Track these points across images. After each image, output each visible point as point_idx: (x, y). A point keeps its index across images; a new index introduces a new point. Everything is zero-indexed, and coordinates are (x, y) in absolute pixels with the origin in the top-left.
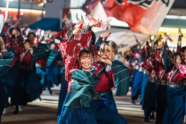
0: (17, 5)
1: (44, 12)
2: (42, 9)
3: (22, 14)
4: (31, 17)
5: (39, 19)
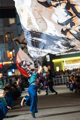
0: (1, 61)
1: (13, 62)
2: (11, 61)
3: (4, 64)
4: (7, 65)
5: (11, 65)
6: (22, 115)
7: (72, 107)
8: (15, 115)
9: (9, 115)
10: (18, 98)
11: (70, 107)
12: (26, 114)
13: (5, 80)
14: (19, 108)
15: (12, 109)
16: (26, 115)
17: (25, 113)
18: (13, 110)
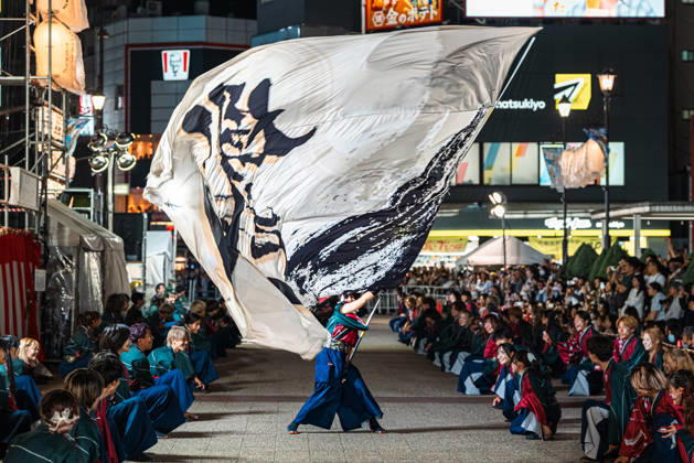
6: (238, 414)
7: (401, 405)
8: (216, 411)
9: (199, 411)
10: (228, 351)
11: (396, 404)
12: (250, 413)
13: (195, 282)
14: (231, 390)
15: (208, 389)
16: (251, 416)
17: (248, 409)
18: (212, 394)
